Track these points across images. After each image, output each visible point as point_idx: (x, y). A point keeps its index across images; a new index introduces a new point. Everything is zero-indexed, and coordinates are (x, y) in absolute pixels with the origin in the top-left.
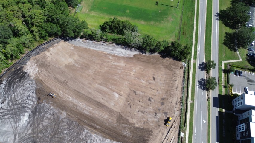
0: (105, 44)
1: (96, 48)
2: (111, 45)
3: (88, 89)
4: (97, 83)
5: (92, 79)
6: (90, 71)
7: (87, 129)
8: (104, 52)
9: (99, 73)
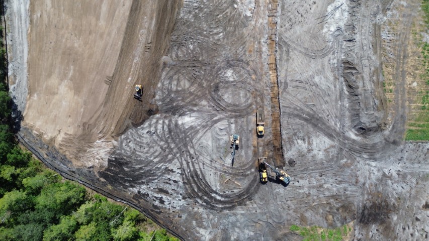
0: (9, 35)
1: (23, 52)
2: (8, 23)
3: (113, 36)
4: (96, 25)
5: (90, 37)
6: (76, 45)
8: (29, 31)
9: (76, 27)
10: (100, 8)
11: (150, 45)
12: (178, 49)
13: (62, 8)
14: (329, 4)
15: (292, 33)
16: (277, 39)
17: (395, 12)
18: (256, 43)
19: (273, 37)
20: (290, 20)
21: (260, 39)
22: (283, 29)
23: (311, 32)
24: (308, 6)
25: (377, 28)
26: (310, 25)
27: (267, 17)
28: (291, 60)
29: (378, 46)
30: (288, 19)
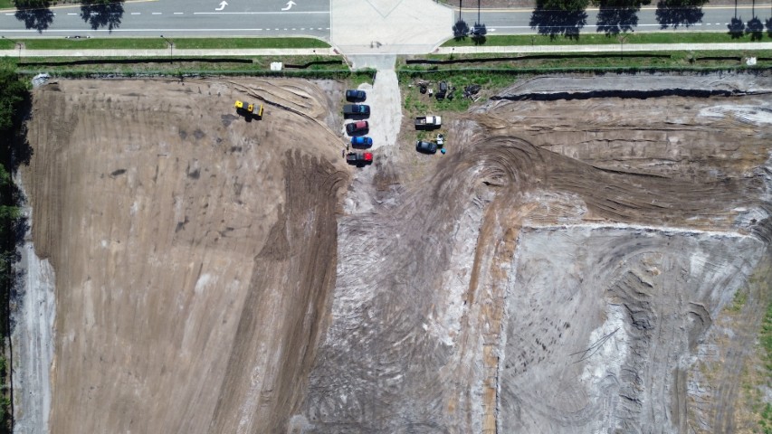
0: (18, 371)
1: (41, 402)
2: (16, 349)
3: (204, 377)
4: (175, 356)
5: (164, 378)
6: (137, 392)
7: (323, 338)
8: (53, 367)
9: (138, 360)
10: (183, 326)
11: (270, 394)
12: (319, 402)
13: (115, 325)
14: (593, 328)
15: (527, 378)
16: (499, 390)
17: (712, 347)
18: (462, 394)
19: (493, 381)
20: (524, 354)
21: (469, 387)
22: (511, 371)
23: (561, 377)
24: (556, 332)
25: (680, 376)
26: (559, 365)
27: (482, 348)
28: (524, 428)
29: (681, 410)
30: (519, 353)
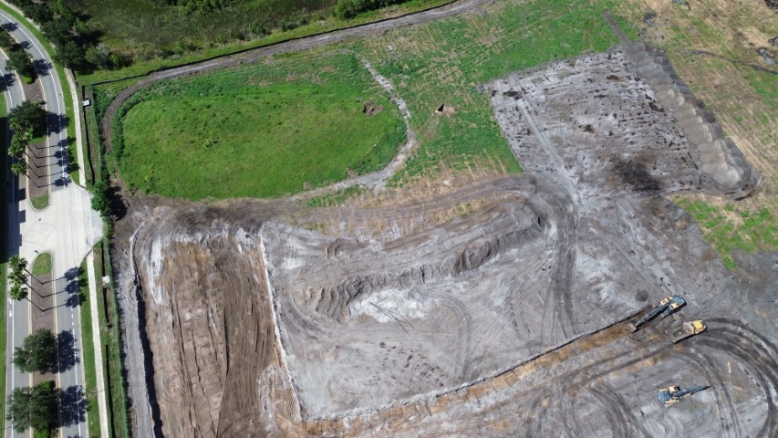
14: (377, 323)
16: (465, 384)
17: (358, 233)
18: (486, 419)
19: (461, 394)
20: (423, 374)
21: (476, 415)
22: (444, 381)
23: (430, 334)
24: (392, 352)
25: (389, 246)
26: (420, 339)
27: (435, 416)
28: (489, 350)
29: (416, 238)
30: (425, 378)
